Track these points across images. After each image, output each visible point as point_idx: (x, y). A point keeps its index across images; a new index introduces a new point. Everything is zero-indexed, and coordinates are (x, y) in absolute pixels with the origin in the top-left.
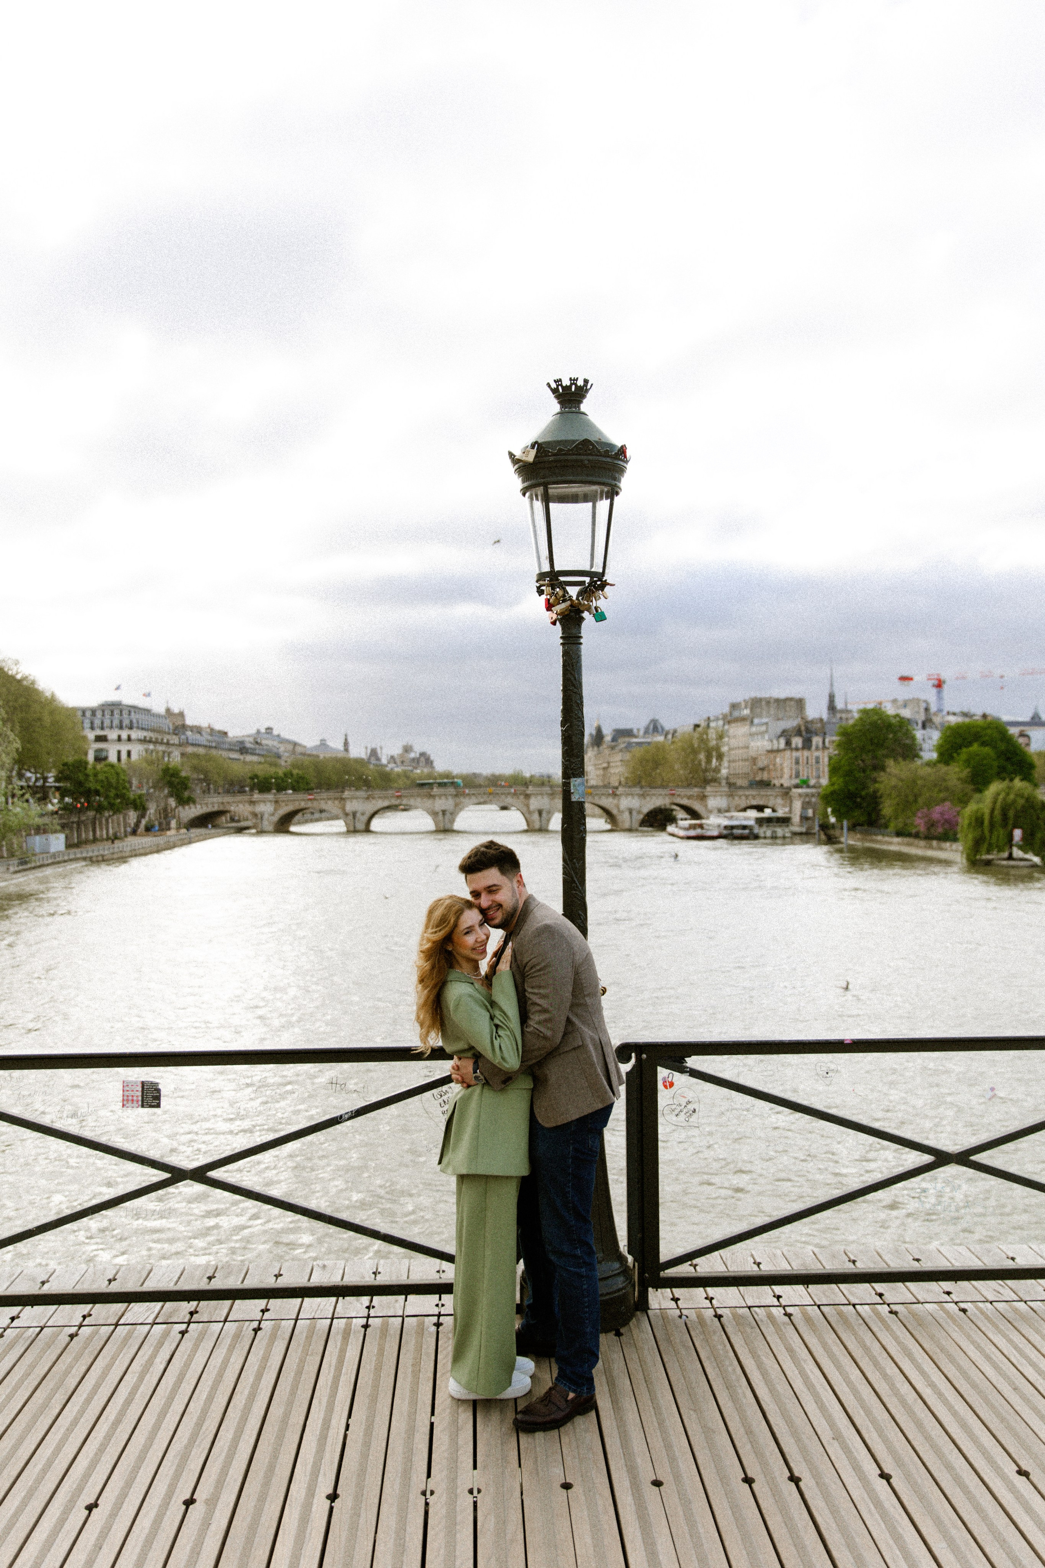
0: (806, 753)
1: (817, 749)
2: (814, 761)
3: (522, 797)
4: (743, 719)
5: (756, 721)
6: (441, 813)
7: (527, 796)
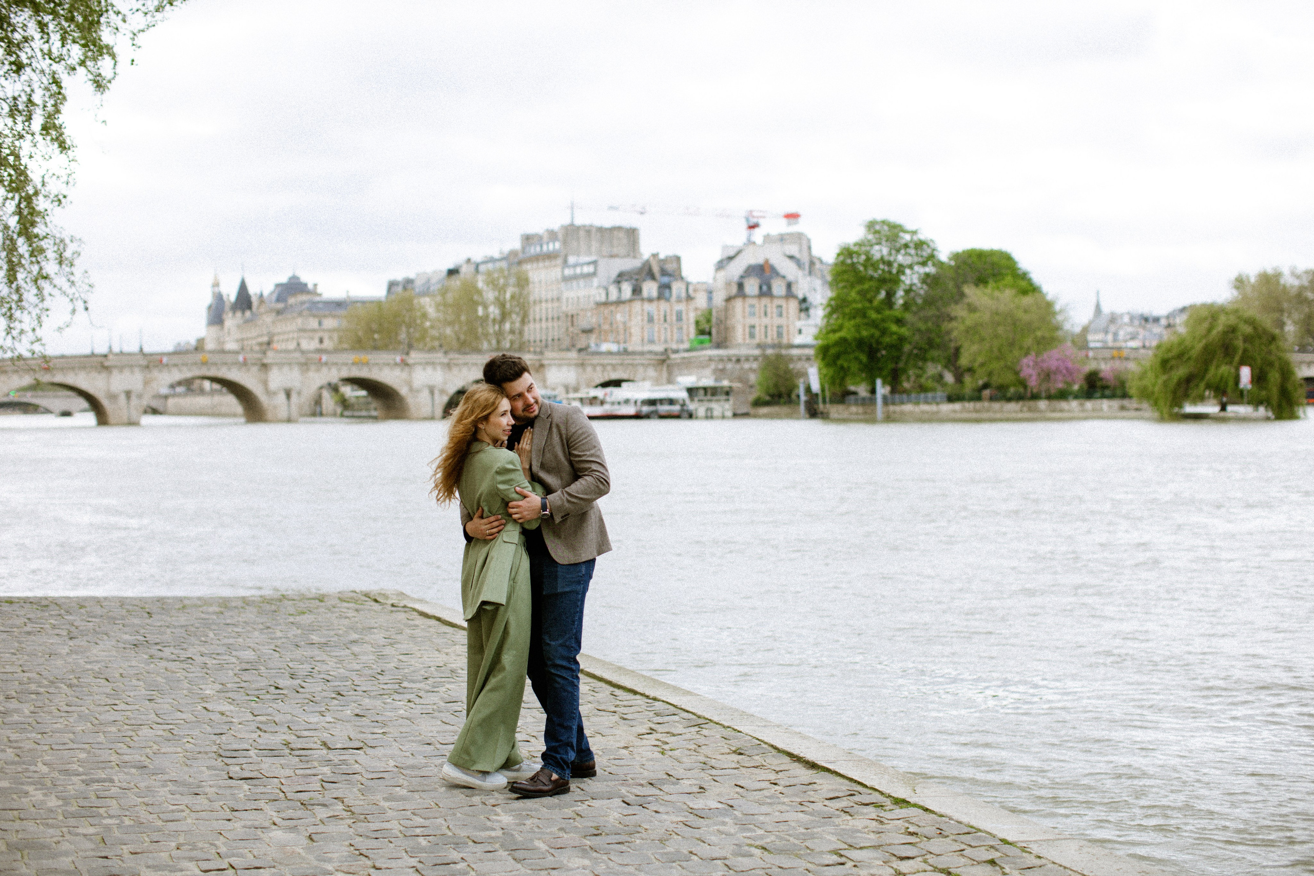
0: (663, 305)
1: (679, 300)
2: (674, 318)
3: (255, 369)
4: (550, 256)
5: (572, 260)
6: (122, 398)
7: (265, 367)
